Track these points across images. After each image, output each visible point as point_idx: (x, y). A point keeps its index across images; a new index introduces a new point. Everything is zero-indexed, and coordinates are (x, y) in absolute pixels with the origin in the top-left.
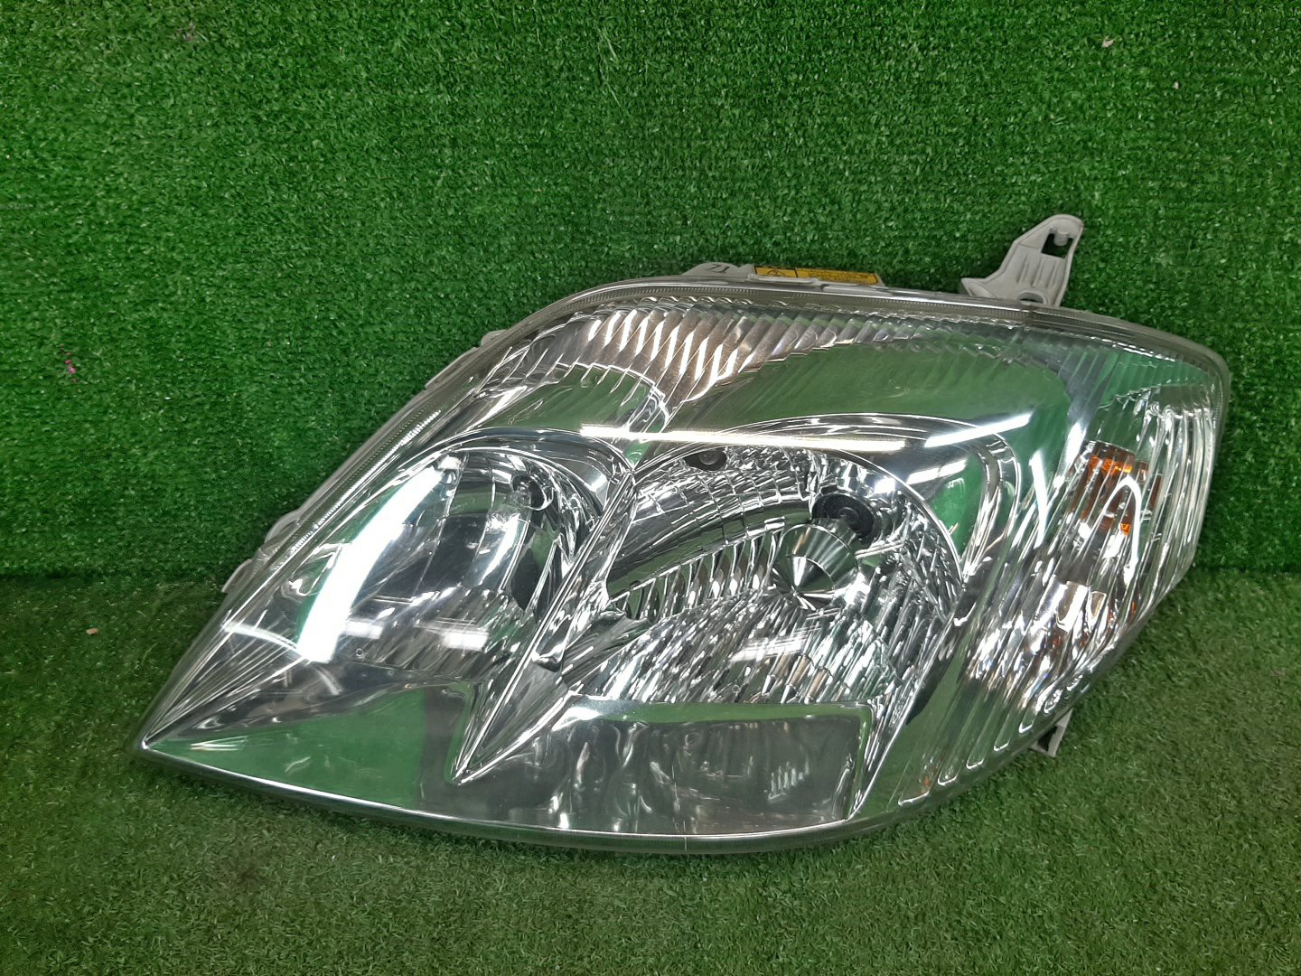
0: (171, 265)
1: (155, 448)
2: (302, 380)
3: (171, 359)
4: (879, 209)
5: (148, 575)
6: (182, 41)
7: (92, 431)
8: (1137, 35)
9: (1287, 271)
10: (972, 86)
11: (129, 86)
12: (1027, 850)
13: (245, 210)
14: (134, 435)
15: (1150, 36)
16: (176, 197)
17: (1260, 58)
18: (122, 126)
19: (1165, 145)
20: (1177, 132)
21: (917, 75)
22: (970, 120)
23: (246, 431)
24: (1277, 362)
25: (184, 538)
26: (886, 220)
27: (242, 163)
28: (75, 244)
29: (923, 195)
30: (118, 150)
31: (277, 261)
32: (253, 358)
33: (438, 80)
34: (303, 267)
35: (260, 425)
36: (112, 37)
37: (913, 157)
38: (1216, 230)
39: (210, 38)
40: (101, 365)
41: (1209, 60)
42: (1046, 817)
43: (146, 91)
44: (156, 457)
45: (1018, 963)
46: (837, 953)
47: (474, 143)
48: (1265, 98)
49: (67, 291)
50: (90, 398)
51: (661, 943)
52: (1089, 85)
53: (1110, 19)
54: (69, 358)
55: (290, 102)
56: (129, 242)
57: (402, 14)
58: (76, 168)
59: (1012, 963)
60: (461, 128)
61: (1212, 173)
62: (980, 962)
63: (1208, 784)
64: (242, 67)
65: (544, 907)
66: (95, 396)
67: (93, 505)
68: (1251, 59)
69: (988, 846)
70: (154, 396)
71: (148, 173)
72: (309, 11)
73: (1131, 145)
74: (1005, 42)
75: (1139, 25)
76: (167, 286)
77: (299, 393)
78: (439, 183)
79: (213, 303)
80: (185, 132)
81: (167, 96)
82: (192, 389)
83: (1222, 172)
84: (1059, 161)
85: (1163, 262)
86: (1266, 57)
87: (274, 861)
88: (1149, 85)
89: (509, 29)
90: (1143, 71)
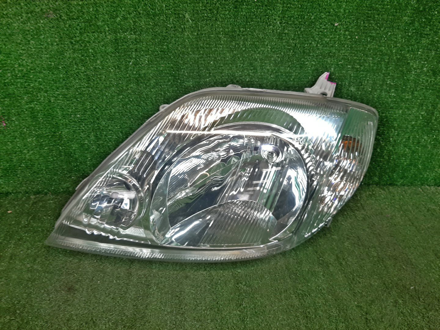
0: (40, 90)
1: (32, 150)
2: (83, 128)
3: (38, 121)
4: (268, 71)
5: (27, 193)
6: (48, 17)
7: (10, 145)
8: (345, 22)
9: (389, 93)
10: (295, 35)
11: (29, 31)
12: (316, 270)
13: (66, 72)
14: (25, 146)
15: (349, 22)
16: (43, 68)
17: (380, 30)
18: (26, 44)
19: (353, 55)
20: (357, 51)
21: (279, 31)
22: (294, 45)
23: (63, 144)
24: (386, 121)
25: (40, 180)
26: (270, 75)
27: (66, 57)
28: (7, 82)
29: (281, 67)
30: (24, 52)
31: (77, 89)
32: (67, 121)
33: (131, 31)
34: (85, 91)
35: (68, 143)
36: (23, 15)
38: (368, 80)
39: (57, 16)
40: (14, 123)
41: (366, 30)
42: (322, 260)
43: (35, 33)
44: (32, 153)
45: (315, 303)
46: (261, 302)
47: (143, 50)
48: (382, 41)
49: (4, 98)
50: (10, 134)
51: (207, 303)
52: (331, 37)
53: (337, 17)
54: (4, 120)
55: (83, 38)
56: (25, 82)
57: (120, 9)
58: (8, 57)
59: (313, 303)
60: (138, 46)
61: (367, 63)
62: (304, 303)
63: (368, 249)
64: (67, 26)
65: (169, 294)
66: (12, 133)
67: (10, 170)
68: (378, 30)
69: (305, 269)
70: (32, 132)
71: (34, 60)
72: (90, 8)
73: (343, 54)
74: (305, 23)
75: (346, 19)
76: (38, 97)
77: (82, 132)
78: (131, 63)
79: (54, 102)
80: (47, 46)
81: (41, 35)
82: (45, 131)
83: (369, 63)
84: (320, 59)
85: (353, 90)
86: (382, 29)
87: (79, 283)
88: (349, 37)
89: (155, 15)
90: (347, 33)
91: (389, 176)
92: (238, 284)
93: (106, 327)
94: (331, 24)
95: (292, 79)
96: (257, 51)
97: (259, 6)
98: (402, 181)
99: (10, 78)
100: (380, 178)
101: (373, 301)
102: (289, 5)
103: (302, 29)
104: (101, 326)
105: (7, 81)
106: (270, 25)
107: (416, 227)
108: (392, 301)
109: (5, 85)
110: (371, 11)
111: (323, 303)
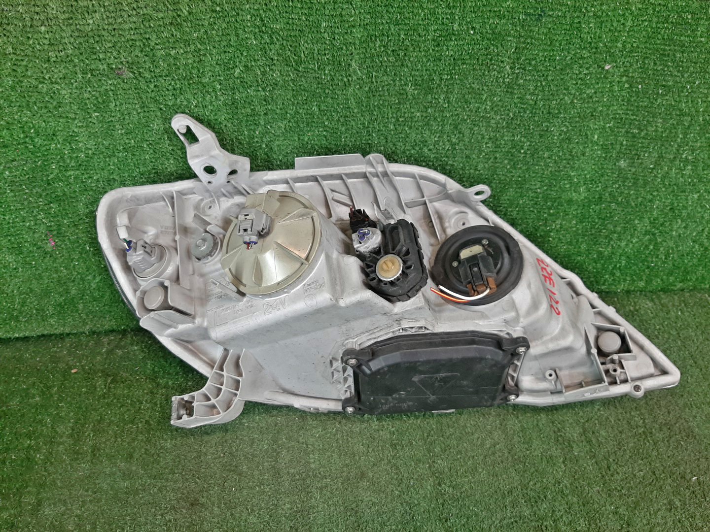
4: (483, 138)
8: (624, 63)
9: (681, 170)
12: (553, 454)
15: (630, 63)
17: (683, 76)
19: (631, 113)
20: (637, 107)
22: (534, 103)
24: (671, 209)
26: (486, 143)
37: (502, 117)
38: (650, 152)
41: (658, 76)
42: (561, 436)
45: (554, 511)
47: (276, 114)
48: (682, 94)
52: (597, 86)
53: (610, 56)
54: (51, 238)
59: (551, 511)
60: (269, 107)
61: (652, 127)
68: (679, 77)
69: (536, 453)
73: (614, 112)
74: (555, 68)
75: (625, 58)
83: (657, 126)
85: (623, 166)
86: (686, 75)
87: (205, 494)
88: (626, 86)
89: (299, 62)
90: (624, 79)
92: (439, 484)
94: (599, 67)
96: (468, 107)
97: (478, 40)
99: (57, 171)
101: (637, 504)
102: (528, 40)
103: (550, 78)
105: (51, 176)
106: (494, 70)
108: (665, 502)
109: (49, 184)
110: (670, 45)
111: (566, 511)
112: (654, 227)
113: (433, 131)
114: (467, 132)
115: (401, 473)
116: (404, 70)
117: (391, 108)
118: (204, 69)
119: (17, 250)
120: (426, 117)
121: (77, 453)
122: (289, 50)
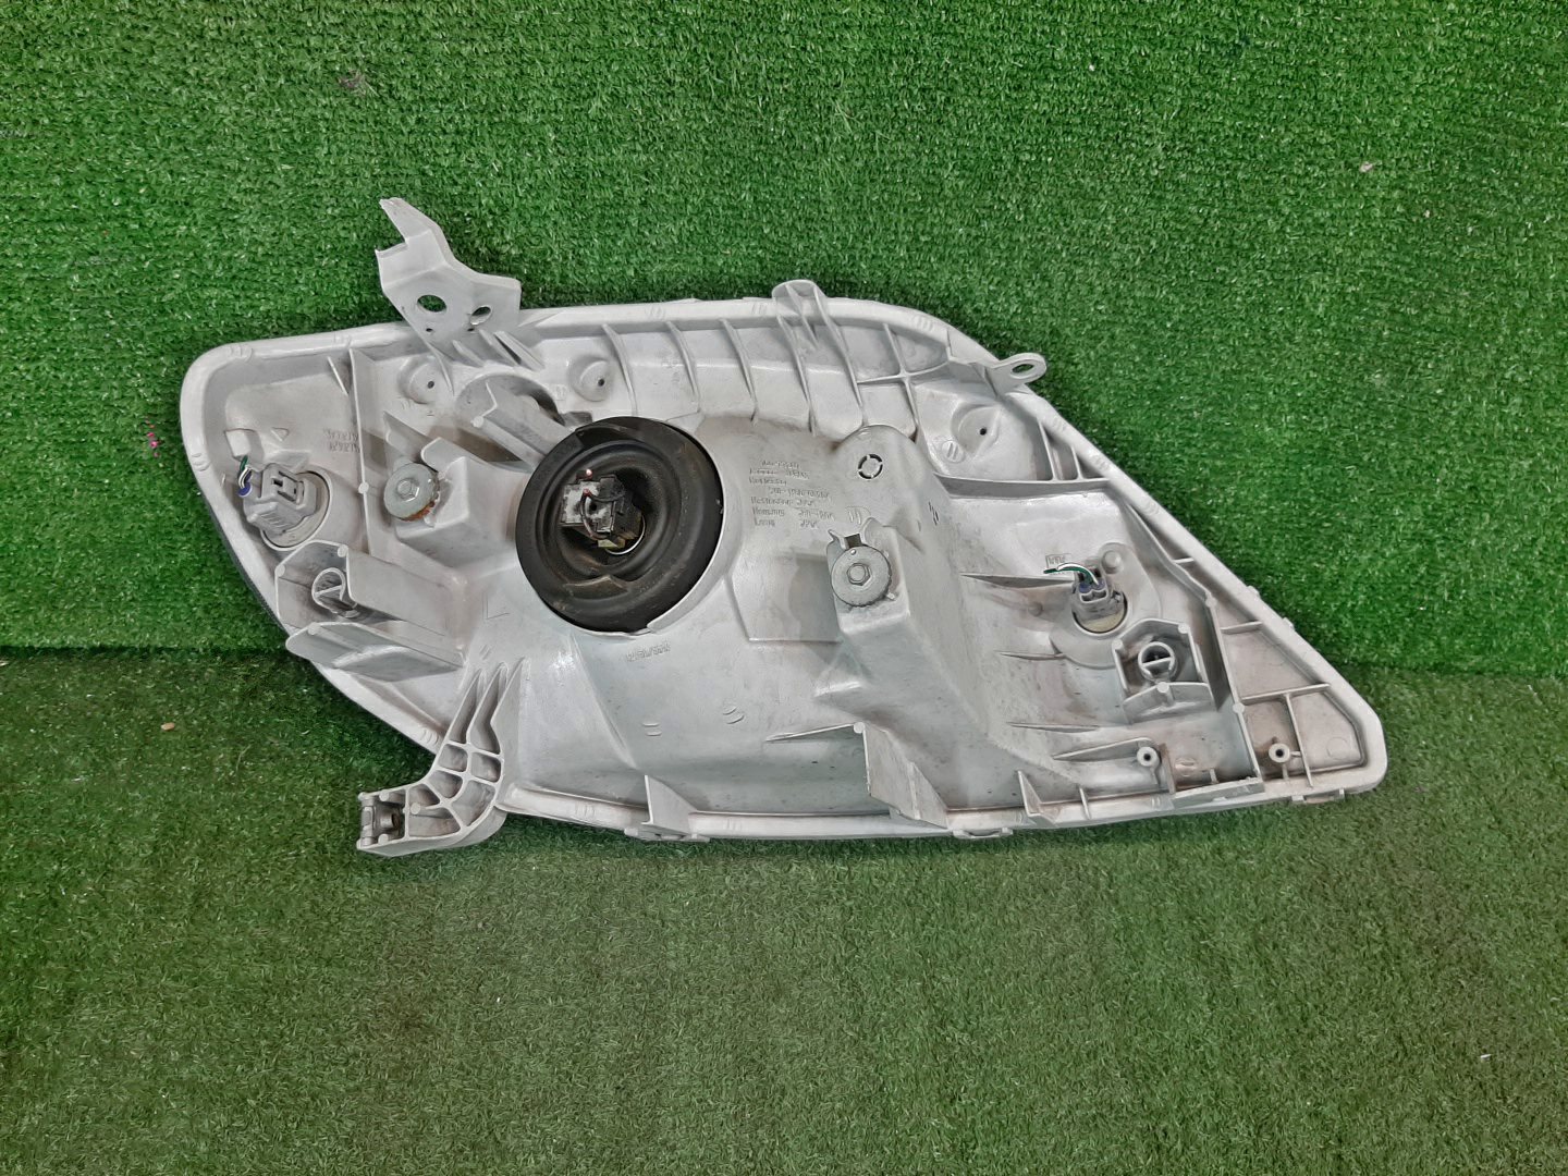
8: (1399, 160)
9: (1501, 404)
12: (1188, 982)
15: (1411, 162)
17: (1520, 201)
19: (1404, 269)
20: (1418, 259)
24: (1471, 488)
29: (1138, 283)
38: (1438, 360)
41: (1467, 194)
42: (1206, 946)
45: (1183, 1100)
48: (1516, 240)
52: (1336, 205)
53: (1373, 144)
61: (1446, 304)
68: (1510, 201)
69: (1152, 978)
73: (1367, 263)
75: (1402, 151)
83: (1457, 305)
85: (1378, 384)
86: (1526, 200)
87: (437, 1005)
88: (1400, 209)
89: (725, 92)
90: (1396, 194)
91: (1438, 644)
92: (942, 1025)
93: (537, 1162)
94: (1348, 165)
95: (1169, 325)
96: (1066, 226)
97: (1102, 86)
98: (1478, 658)
99: (182, 285)
100: (1410, 645)
101: (1360, 1100)
102: (1208, 95)
103: (1240, 175)
104: (520, 1158)
105: (169, 296)
106: (1129, 150)
107: (1510, 837)
108: (1420, 1100)
109: (163, 312)
110: (1496, 131)
111: (1209, 1102)
112: (1433, 525)
113: (988, 270)
114: (1059, 278)
115: (862, 994)
116: (941, 134)
117: (905, 210)
118: (525, 92)
119: (74, 447)
120: (976, 238)
121: (162, 898)
122: (708, 64)
